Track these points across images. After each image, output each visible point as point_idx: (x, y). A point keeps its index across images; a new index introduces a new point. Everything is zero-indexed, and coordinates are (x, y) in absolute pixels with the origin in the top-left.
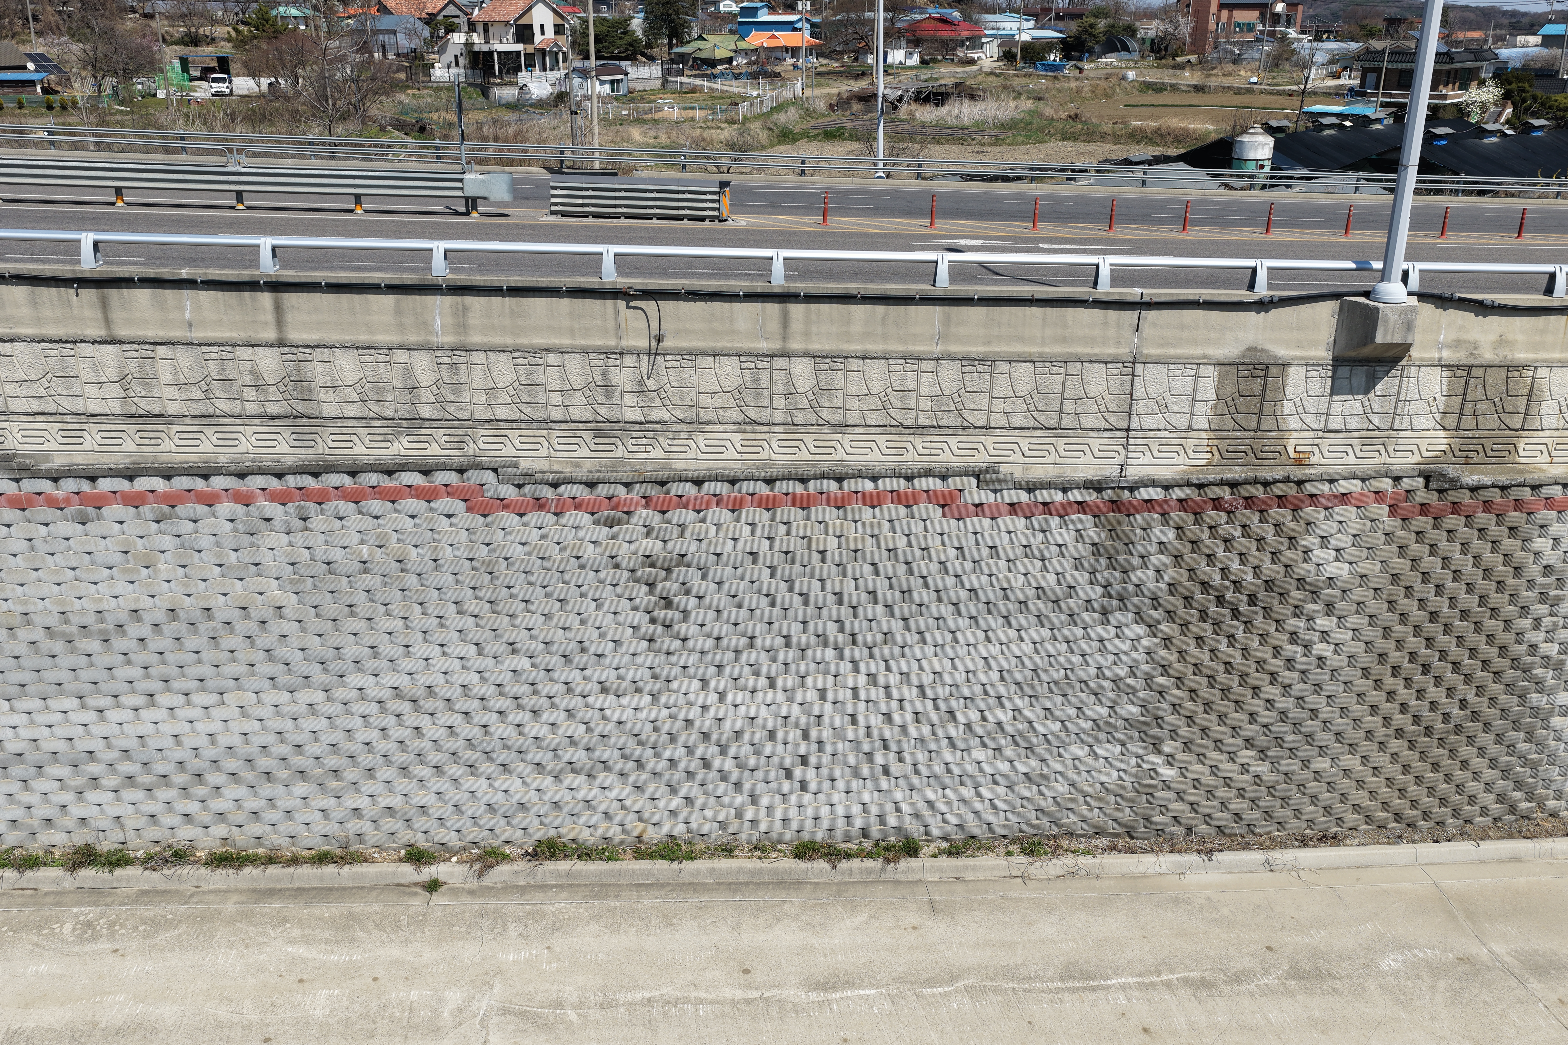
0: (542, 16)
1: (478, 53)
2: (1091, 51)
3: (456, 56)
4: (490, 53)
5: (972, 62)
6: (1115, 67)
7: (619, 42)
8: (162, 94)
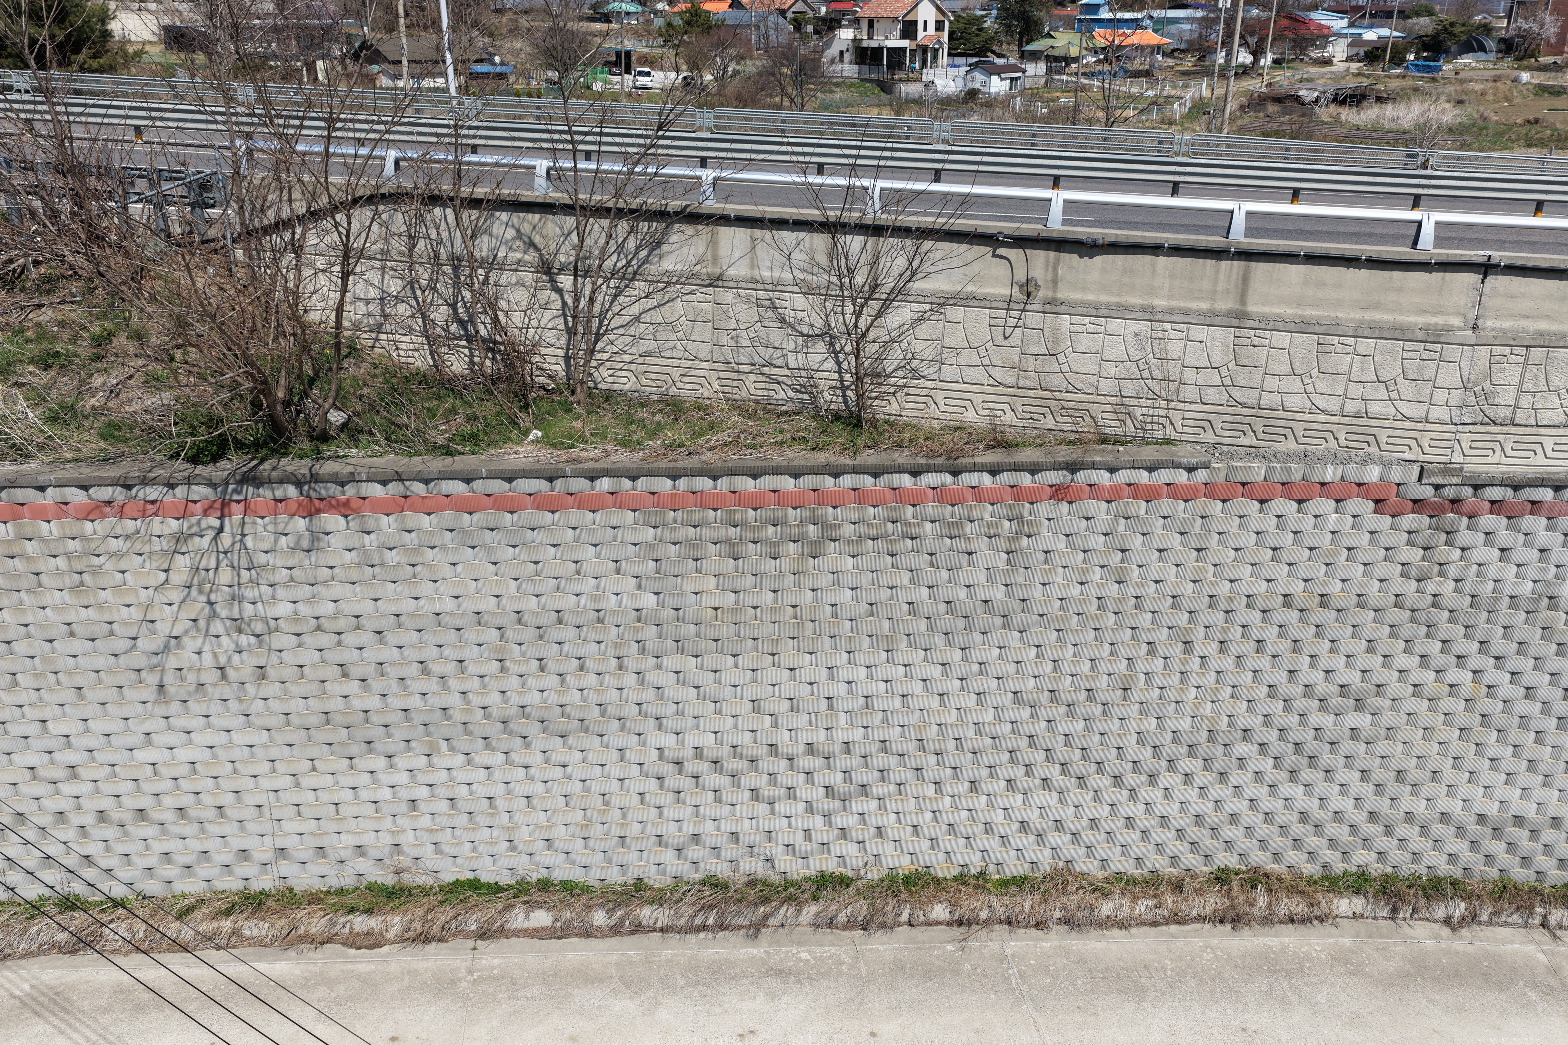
0: (926, 13)
1: (867, 48)
2: (1447, 52)
3: (842, 53)
4: (880, 49)
5: (1327, 62)
6: (1473, 69)
7: (976, 39)
8: (597, 86)
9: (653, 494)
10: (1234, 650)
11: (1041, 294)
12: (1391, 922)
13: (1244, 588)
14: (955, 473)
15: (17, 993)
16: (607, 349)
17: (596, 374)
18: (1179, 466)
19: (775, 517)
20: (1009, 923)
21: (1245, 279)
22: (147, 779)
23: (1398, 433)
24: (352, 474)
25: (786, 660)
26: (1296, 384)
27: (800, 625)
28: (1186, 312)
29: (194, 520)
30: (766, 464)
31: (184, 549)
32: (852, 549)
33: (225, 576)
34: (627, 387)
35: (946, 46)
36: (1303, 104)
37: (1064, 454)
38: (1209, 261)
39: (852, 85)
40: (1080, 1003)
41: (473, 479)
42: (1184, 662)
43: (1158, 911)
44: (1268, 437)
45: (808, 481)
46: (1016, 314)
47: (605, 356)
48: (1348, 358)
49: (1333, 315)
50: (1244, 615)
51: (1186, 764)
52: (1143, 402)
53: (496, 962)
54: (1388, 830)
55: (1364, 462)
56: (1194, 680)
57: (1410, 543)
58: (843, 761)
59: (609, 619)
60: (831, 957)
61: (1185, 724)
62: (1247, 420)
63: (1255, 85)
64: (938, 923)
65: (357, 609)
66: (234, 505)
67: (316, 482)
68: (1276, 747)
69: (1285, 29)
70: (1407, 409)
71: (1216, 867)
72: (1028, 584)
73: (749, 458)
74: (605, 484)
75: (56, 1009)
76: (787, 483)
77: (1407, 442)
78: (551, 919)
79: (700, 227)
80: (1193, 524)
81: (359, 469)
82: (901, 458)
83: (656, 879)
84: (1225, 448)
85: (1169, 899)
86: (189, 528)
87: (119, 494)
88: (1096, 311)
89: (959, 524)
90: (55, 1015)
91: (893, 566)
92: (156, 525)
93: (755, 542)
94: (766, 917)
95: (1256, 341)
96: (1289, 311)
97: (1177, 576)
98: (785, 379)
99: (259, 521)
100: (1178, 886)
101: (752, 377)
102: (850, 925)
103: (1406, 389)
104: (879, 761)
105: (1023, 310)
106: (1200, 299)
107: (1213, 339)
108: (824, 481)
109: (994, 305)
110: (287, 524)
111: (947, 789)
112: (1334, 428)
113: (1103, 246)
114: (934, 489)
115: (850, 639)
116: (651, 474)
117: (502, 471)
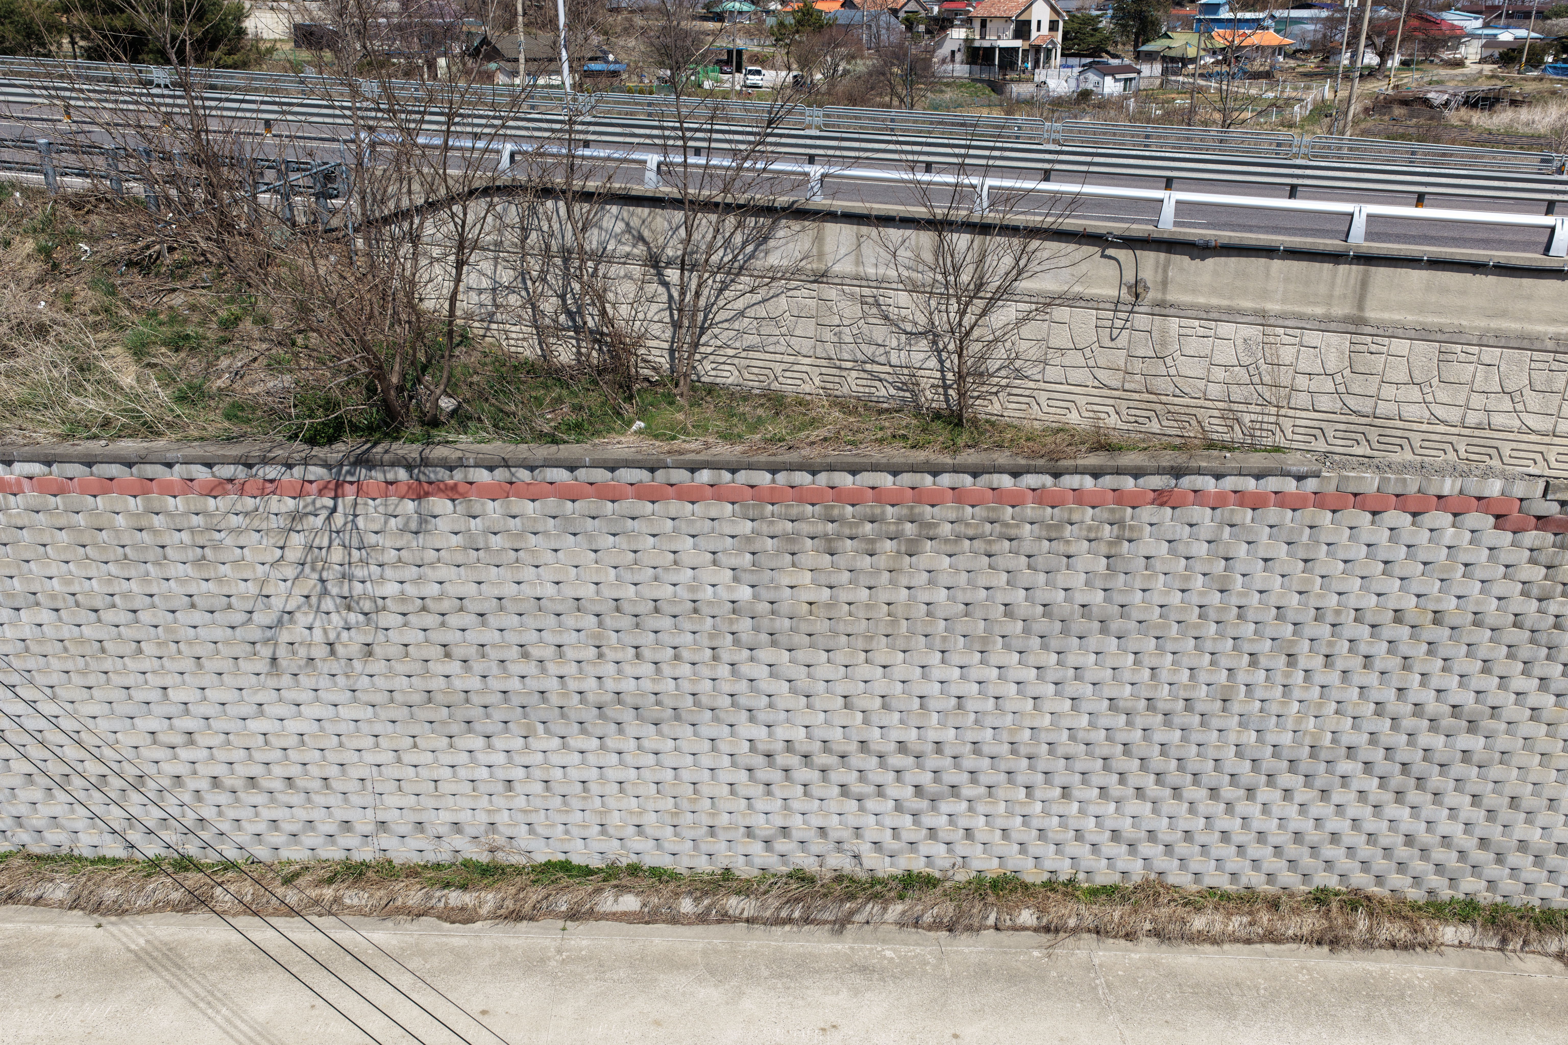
0: (1041, 13)
1: (978, 48)
3: (953, 52)
4: (992, 49)
5: (1459, 64)
7: (1090, 39)
8: (707, 85)
9: (752, 487)
10: (1340, 664)
11: (1151, 295)
12: (1499, 953)
13: (1353, 602)
14: (1056, 475)
15: (133, 947)
16: (711, 342)
17: (699, 367)
18: (1288, 474)
19: (873, 514)
20: (1098, 933)
21: (1364, 284)
22: (258, 748)
23: (1523, 446)
24: (461, 459)
25: (880, 657)
26: (1415, 394)
27: (895, 622)
28: (1300, 317)
29: (309, 499)
30: (865, 460)
31: (299, 528)
32: (950, 549)
33: (337, 555)
34: (729, 381)
35: (1059, 46)
36: (1432, 107)
37: (1167, 459)
38: (1326, 265)
39: (962, 85)
40: (1168, 1018)
41: (577, 468)
42: (1287, 675)
43: (1252, 929)
44: (1382, 447)
45: (907, 479)
46: (1124, 316)
47: (709, 350)
48: (1471, 368)
49: (1456, 322)
50: (1351, 629)
51: (1286, 780)
52: (1252, 408)
53: (585, 943)
54: (1500, 858)
55: (1485, 476)
56: (1297, 694)
57: (1532, 561)
58: (932, 761)
59: (705, 610)
60: (915, 957)
61: (1286, 738)
62: (1361, 429)
63: (1380, 87)
64: (1024, 928)
65: (461, 591)
66: (347, 486)
67: (426, 466)
68: (1382, 766)
69: (1415, 29)
70: (1532, 421)
71: (1314, 887)
72: (1129, 589)
73: (848, 455)
74: (705, 476)
75: (169, 964)
76: (886, 480)
77: (1532, 455)
78: (639, 904)
79: (807, 223)
80: (1301, 533)
81: (468, 455)
82: (1002, 458)
83: (743, 870)
84: (1337, 457)
85: (1264, 917)
86: (305, 507)
87: (241, 472)
88: (1206, 314)
89: (1059, 527)
90: (167, 970)
91: (990, 567)
92: (275, 504)
93: (852, 539)
94: (852, 913)
95: (1374, 348)
96: (1409, 318)
97: (1282, 587)
98: (887, 377)
99: (370, 502)
100: (1274, 905)
101: (854, 374)
102: (936, 925)
103: (1533, 401)
104: (970, 762)
105: (1131, 312)
106: (1316, 304)
107: (1328, 345)
108: (922, 479)
109: (1101, 306)
110: (397, 506)
111: (1038, 793)
112: (1454, 439)
113: (1215, 248)
114: (1034, 490)
115: (944, 639)
116: (750, 467)
117: (605, 460)
